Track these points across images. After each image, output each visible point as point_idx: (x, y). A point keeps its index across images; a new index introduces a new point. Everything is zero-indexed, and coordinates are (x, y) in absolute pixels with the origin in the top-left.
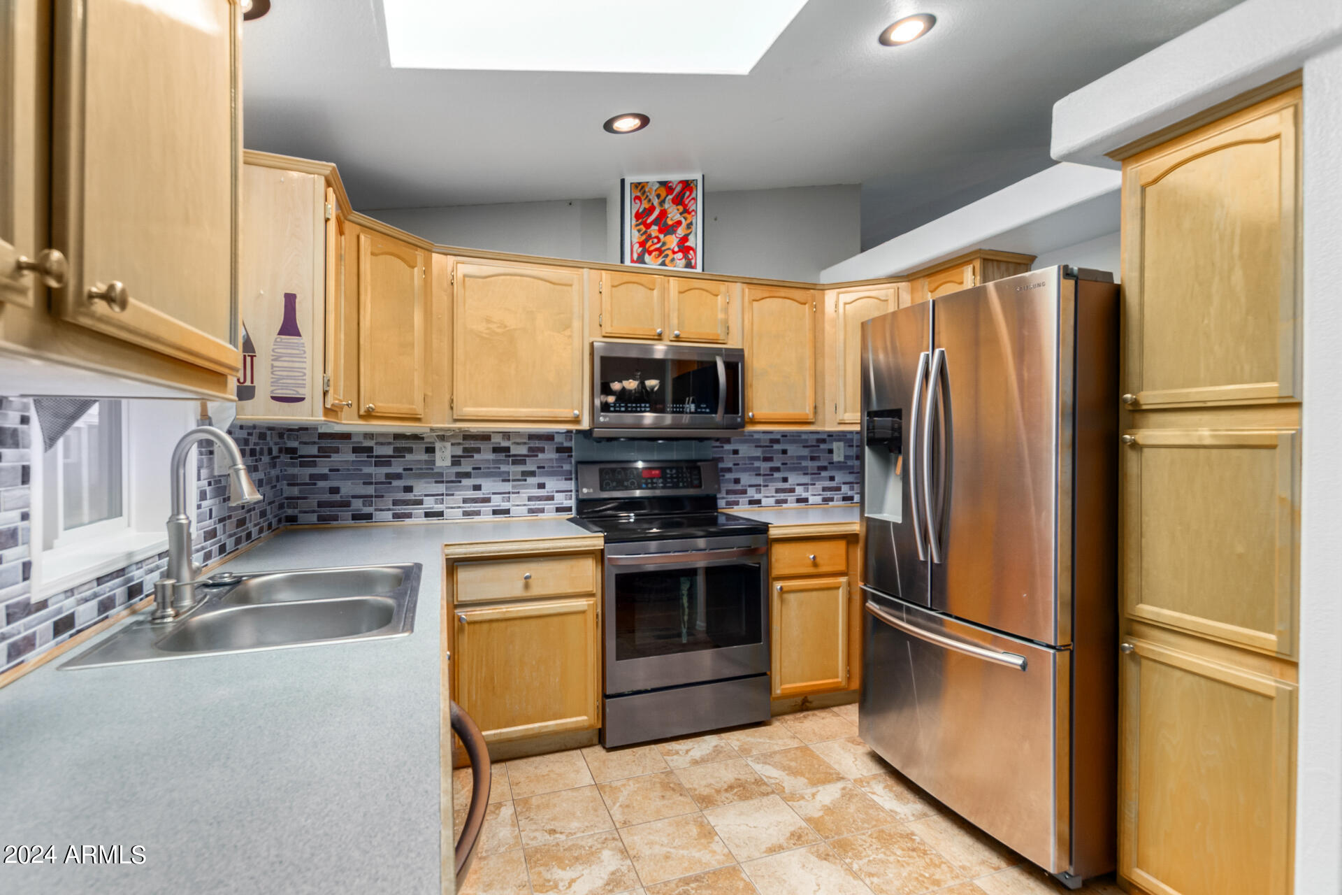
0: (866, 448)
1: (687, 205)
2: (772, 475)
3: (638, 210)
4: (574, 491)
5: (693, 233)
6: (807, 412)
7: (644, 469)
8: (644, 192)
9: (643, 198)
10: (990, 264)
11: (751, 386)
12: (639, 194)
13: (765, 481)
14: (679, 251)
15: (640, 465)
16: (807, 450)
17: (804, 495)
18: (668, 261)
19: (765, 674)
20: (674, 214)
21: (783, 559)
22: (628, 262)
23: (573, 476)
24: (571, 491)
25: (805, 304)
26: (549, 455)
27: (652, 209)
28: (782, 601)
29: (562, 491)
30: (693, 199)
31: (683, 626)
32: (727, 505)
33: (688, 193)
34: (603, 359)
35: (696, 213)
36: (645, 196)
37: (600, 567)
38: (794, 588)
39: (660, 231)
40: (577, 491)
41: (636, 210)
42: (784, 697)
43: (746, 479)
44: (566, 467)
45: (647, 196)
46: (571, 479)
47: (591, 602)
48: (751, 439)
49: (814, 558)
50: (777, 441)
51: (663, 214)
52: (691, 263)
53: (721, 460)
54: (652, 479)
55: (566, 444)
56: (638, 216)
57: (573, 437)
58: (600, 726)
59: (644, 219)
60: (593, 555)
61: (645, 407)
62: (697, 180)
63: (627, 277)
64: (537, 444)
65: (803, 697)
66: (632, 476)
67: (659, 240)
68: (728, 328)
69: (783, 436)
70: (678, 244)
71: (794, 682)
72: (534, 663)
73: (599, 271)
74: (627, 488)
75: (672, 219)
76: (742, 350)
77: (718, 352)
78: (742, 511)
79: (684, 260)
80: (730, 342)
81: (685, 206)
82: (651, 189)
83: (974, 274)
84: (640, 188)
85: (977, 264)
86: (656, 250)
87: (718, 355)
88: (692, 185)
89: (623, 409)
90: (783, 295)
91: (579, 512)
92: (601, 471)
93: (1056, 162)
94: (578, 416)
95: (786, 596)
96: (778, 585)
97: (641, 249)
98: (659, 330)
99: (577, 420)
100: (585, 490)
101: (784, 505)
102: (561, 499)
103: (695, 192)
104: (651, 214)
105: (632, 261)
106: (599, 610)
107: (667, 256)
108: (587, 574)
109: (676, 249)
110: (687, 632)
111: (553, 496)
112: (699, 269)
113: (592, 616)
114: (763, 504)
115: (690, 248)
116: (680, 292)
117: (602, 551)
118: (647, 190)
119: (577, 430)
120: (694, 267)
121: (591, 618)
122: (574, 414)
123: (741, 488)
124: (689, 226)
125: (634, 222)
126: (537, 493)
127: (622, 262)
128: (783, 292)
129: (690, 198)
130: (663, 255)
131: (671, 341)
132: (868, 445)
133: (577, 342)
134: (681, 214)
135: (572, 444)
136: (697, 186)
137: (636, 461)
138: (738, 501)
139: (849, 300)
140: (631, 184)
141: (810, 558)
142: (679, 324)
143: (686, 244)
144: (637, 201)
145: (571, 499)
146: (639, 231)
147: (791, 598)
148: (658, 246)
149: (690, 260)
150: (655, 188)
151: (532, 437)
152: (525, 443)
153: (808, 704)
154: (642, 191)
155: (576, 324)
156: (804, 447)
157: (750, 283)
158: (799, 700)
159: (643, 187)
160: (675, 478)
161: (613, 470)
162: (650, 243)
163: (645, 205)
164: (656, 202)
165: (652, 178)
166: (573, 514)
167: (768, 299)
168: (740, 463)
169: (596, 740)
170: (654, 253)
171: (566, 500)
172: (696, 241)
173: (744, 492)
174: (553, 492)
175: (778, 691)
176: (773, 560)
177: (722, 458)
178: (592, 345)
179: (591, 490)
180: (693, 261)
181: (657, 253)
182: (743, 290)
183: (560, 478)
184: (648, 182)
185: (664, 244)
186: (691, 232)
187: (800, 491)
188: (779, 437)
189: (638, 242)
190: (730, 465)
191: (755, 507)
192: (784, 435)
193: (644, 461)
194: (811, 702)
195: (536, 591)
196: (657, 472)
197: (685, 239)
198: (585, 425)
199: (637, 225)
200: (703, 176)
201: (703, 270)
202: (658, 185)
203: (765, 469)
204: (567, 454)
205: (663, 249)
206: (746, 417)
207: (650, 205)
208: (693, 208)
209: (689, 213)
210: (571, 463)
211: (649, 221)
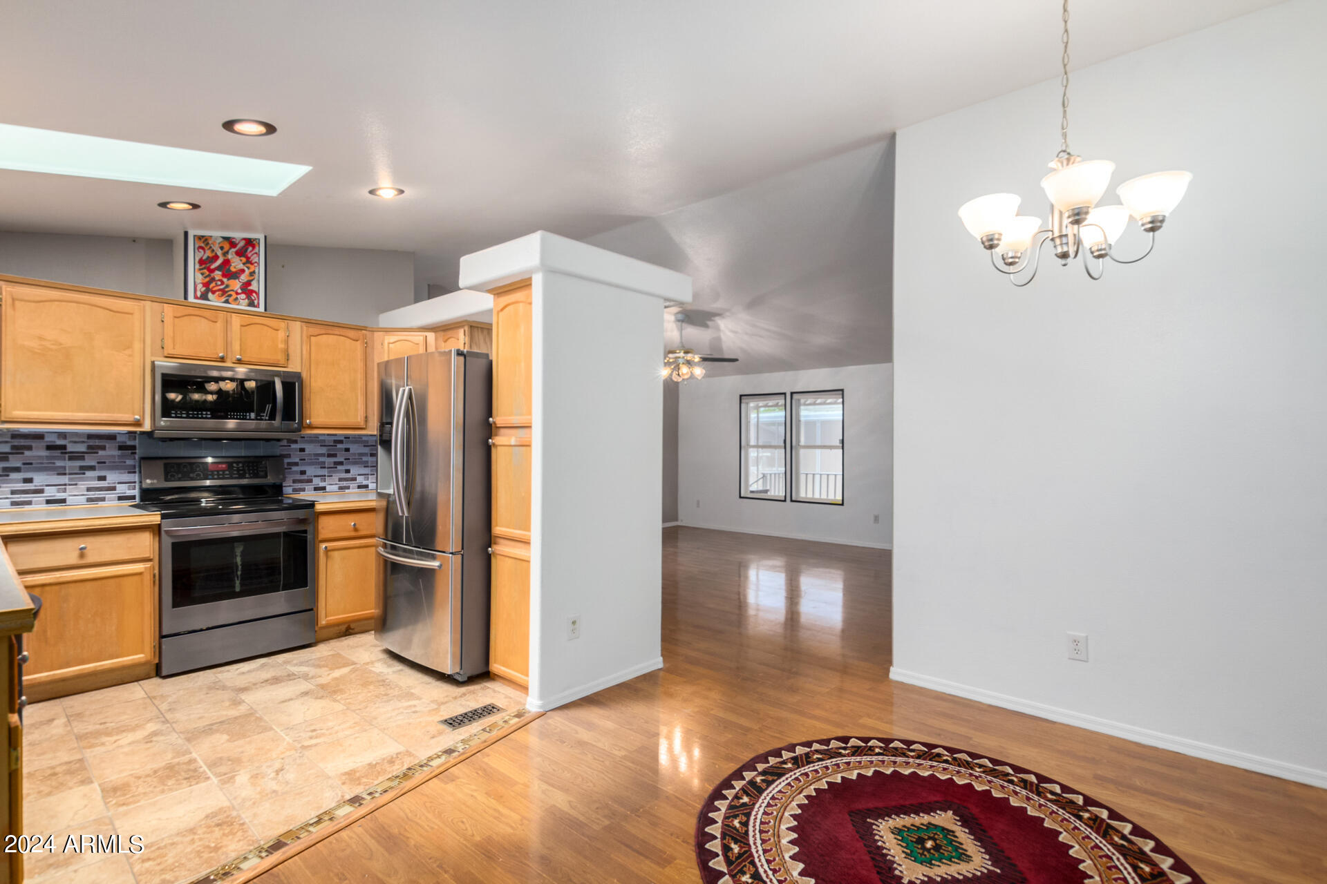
0: (379, 447)
1: (250, 258)
2: (336, 468)
3: (202, 258)
4: (137, 482)
5: (256, 280)
6: (359, 420)
7: (213, 463)
8: (208, 244)
9: (206, 249)
10: (476, 330)
11: (309, 400)
12: (203, 245)
13: (329, 472)
14: (243, 293)
15: (210, 460)
16: (368, 448)
17: (365, 483)
18: (231, 299)
19: (312, 610)
20: (237, 263)
21: (327, 527)
22: (191, 298)
23: (137, 470)
24: (135, 482)
25: (357, 341)
26: (111, 452)
27: (216, 257)
28: (327, 557)
29: (126, 483)
30: (256, 253)
31: (236, 579)
32: (293, 491)
33: (250, 249)
34: (164, 375)
35: (259, 264)
36: (208, 247)
37: (157, 539)
38: (337, 547)
39: (224, 275)
40: (141, 482)
41: (200, 257)
42: (328, 626)
43: (311, 471)
44: (129, 462)
45: (211, 247)
46: (135, 472)
47: (149, 566)
48: (315, 439)
49: (355, 525)
50: (341, 442)
51: (227, 262)
52: (254, 303)
53: (289, 456)
54: (218, 471)
55: (130, 443)
56: (201, 262)
57: (137, 437)
58: (157, 661)
59: (208, 265)
60: (151, 529)
61: (206, 414)
62: (259, 240)
63: (191, 311)
64: (97, 442)
65: (346, 626)
66: (198, 469)
67: (223, 283)
68: (288, 355)
69: (345, 438)
70: (241, 288)
71: (339, 615)
72: (90, 616)
73: (162, 304)
74: (192, 479)
75: (235, 267)
76: (300, 373)
77: (278, 374)
78: (307, 495)
79: (247, 300)
80: (289, 366)
81: (248, 258)
82: (215, 242)
83: (465, 335)
84: (203, 240)
85: (466, 328)
86: (219, 290)
87: (276, 376)
88: (255, 242)
89: (184, 416)
90: (338, 333)
91: (142, 499)
92: (166, 465)
93: (459, 289)
94: (139, 421)
95: (330, 553)
96: (323, 546)
97: (204, 289)
98: (221, 355)
99: (138, 423)
100: (148, 481)
101: (347, 491)
102: (122, 489)
103: (257, 248)
104: (215, 262)
105: (196, 297)
106: (157, 572)
107: (230, 296)
108: (145, 544)
109: (240, 291)
110: (240, 583)
111: (115, 487)
112: (262, 309)
113: (149, 577)
114: (327, 490)
115: (253, 291)
116: (242, 326)
117: (159, 525)
118: (210, 242)
119: (140, 432)
120: (258, 306)
121: (148, 579)
122: (135, 419)
123: (306, 478)
124: (252, 274)
125: (197, 266)
126: (97, 484)
127: (186, 298)
128: (337, 331)
129: (253, 252)
130: (227, 295)
131: (234, 363)
132: (380, 444)
133: (137, 360)
134: (244, 264)
135: (136, 443)
136: (259, 244)
137: (207, 457)
138: (305, 488)
139: (392, 341)
140: (194, 236)
141: (350, 525)
142: (241, 349)
143: (249, 288)
144: (201, 250)
145: (134, 489)
146: (202, 274)
147: (336, 554)
148: (222, 287)
149: (253, 301)
150: (218, 242)
151: (91, 436)
152: (83, 442)
153: (351, 631)
154: (206, 243)
155: (137, 346)
156: (365, 446)
157: (308, 322)
158: (343, 628)
159: (206, 240)
160: (241, 470)
161: (179, 465)
162: (212, 285)
163: (208, 254)
164: (219, 253)
165: (217, 234)
166: (138, 500)
167: (324, 336)
168: (306, 458)
169: (153, 673)
170: (217, 293)
171: (129, 490)
172: (258, 286)
173: (310, 481)
174: (115, 483)
175: (323, 621)
176: (320, 527)
177: (290, 454)
178: (153, 363)
179: (155, 481)
180: (256, 302)
181: (220, 293)
182: (302, 327)
183: (122, 471)
184: (211, 236)
185: (227, 286)
186: (254, 279)
187: (360, 480)
188: (342, 438)
189: (202, 283)
190: (297, 460)
191: (320, 493)
192: (347, 437)
193: (213, 457)
194: (353, 629)
195: (91, 559)
196: (224, 466)
197: (248, 283)
198: (147, 427)
199: (200, 269)
200: (265, 237)
201: (266, 310)
202: (221, 240)
203: (329, 463)
204: (130, 451)
205: (226, 290)
206: (304, 424)
207: (213, 254)
208: (256, 260)
209: (252, 264)
210: (135, 459)
211: (213, 267)
